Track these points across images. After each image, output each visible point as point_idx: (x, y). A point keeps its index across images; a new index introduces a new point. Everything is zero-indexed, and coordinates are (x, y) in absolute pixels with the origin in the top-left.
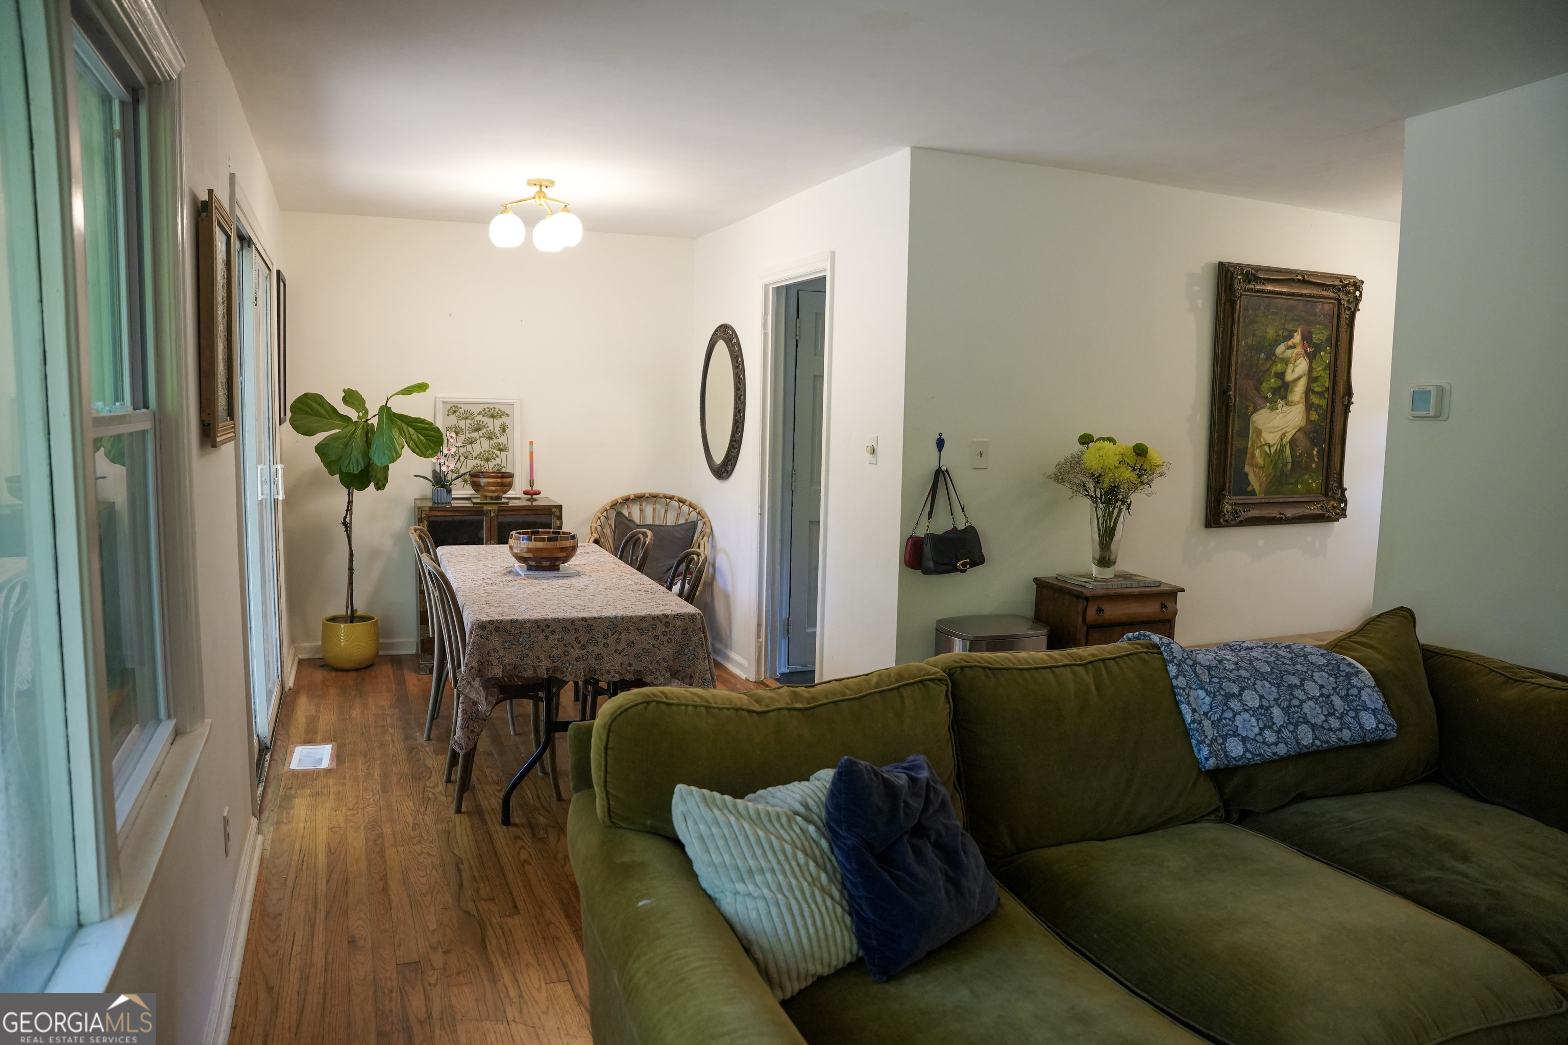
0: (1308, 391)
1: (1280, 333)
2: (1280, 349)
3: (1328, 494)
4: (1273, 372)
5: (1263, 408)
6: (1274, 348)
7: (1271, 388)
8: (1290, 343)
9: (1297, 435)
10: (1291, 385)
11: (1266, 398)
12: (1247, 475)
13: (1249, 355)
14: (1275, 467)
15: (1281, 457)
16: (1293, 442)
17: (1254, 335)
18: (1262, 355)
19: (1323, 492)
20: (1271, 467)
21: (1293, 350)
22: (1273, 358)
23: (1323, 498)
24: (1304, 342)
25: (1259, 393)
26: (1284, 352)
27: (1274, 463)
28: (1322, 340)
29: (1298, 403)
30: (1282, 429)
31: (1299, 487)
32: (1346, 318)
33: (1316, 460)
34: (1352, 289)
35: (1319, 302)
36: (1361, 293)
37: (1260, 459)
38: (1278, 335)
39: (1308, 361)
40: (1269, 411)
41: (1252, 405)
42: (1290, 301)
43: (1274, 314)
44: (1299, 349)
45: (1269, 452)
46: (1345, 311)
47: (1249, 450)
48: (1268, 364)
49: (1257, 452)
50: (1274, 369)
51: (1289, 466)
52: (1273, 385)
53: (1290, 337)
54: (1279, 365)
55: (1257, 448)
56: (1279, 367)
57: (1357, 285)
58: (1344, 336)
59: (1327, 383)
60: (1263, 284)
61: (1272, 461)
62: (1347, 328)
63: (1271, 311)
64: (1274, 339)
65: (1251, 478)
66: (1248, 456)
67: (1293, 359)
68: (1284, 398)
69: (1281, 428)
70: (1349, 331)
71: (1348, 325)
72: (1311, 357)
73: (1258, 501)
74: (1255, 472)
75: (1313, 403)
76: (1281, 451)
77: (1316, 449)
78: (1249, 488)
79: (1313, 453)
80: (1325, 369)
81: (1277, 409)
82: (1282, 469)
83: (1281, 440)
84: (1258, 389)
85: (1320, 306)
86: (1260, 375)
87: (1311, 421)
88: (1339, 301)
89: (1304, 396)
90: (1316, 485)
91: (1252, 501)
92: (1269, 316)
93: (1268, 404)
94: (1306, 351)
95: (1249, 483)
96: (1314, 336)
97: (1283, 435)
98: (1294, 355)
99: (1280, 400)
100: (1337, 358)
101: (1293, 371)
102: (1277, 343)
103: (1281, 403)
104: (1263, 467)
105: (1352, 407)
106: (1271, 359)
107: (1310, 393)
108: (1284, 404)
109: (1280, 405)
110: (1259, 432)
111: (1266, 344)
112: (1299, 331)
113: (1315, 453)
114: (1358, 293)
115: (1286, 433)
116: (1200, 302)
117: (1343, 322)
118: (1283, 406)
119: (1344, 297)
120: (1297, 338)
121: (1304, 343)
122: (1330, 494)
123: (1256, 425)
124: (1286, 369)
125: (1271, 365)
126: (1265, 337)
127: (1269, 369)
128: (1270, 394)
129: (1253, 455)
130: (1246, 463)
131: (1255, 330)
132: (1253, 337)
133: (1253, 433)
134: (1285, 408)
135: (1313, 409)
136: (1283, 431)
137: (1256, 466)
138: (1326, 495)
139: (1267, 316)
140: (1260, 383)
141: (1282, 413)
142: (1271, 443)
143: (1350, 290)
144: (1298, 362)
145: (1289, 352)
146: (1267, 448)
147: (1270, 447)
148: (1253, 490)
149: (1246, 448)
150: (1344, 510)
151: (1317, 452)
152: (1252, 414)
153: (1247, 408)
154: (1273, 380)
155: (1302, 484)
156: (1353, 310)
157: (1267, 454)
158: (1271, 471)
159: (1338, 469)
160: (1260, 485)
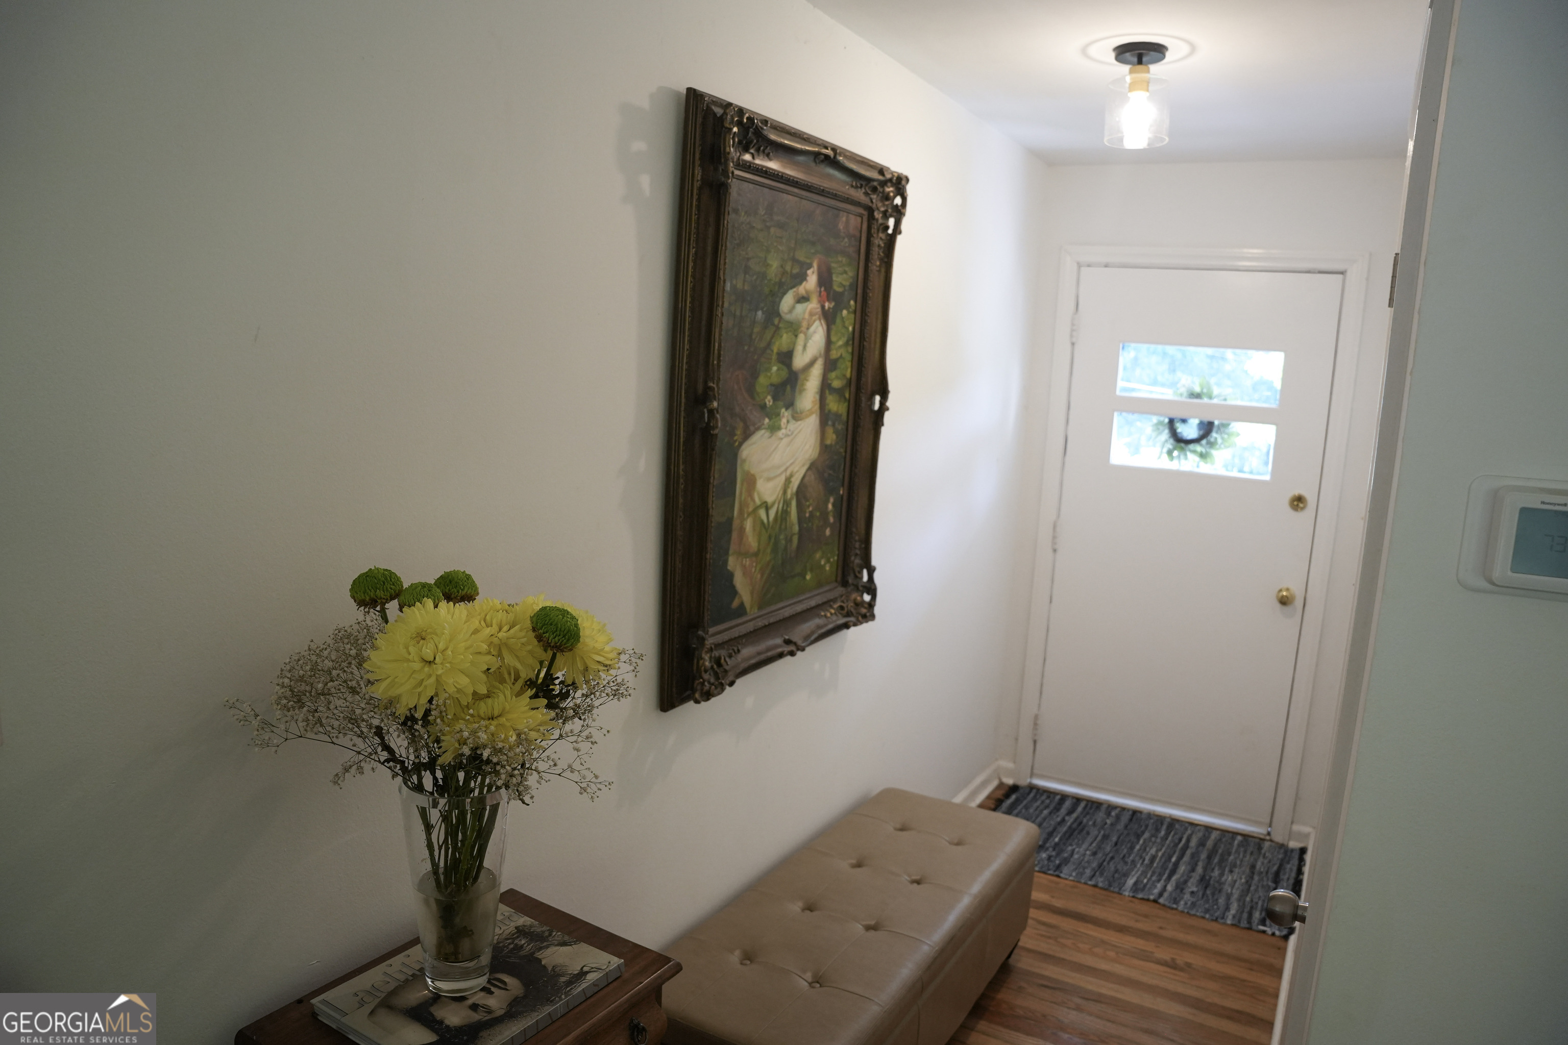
0: (825, 387)
1: (788, 268)
2: (787, 301)
3: (847, 582)
4: (775, 350)
5: (758, 429)
6: (777, 300)
7: (772, 385)
8: (801, 289)
9: (807, 479)
10: (801, 377)
11: (763, 407)
12: (731, 576)
13: (738, 313)
14: (775, 550)
15: (783, 527)
16: (801, 492)
17: (747, 270)
18: (760, 313)
19: (839, 579)
20: (769, 550)
21: (805, 305)
22: (776, 321)
23: (841, 590)
24: (820, 287)
25: (753, 397)
26: (792, 309)
27: (773, 540)
28: (844, 286)
29: (811, 413)
30: (786, 470)
31: (808, 577)
32: (879, 246)
33: (831, 520)
34: (890, 189)
35: (844, 210)
36: (904, 199)
37: (752, 540)
38: (784, 273)
39: (825, 327)
40: (767, 434)
41: (741, 425)
42: (804, 202)
43: (781, 226)
44: (813, 305)
45: (765, 521)
46: (878, 230)
47: (736, 523)
48: (768, 335)
49: (748, 525)
50: (777, 343)
51: (795, 540)
52: (775, 380)
53: (802, 278)
54: (785, 336)
55: (749, 515)
56: (784, 341)
57: (900, 183)
58: (876, 281)
59: (849, 370)
60: (768, 155)
61: (770, 537)
62: (880, 266)
63: (776, 218)
64: (777, 280)
65: (739, 581)
66: (735, 535)
67: (804, 324)
68: (790, 405)
69: (783, 469)
70: (883, 270)
71: (881, 260)
72: (829, 318)
73: (750, 627)
74: (744, 567)
75: (829, 411)
76: (784, 514)
77: (832, 500)
78: (735, 604)
79: (827, 507)
80: (846, 344)
81: (779, 428)
82: (786, 549)
83: (785, 492)
84: (751, 390)
85: (844, 219)
86: (756, 357)
87: (826, 446)
88: (870, 211)
89: (818, 397)
90: (831, 567)
91: (743, 630)
92: (772, 230)
93: (767, 420)
94: (823, 307)
95: (734, 592)
96: (834, 278)
97: (788, 481)
98: (807, 316)
99: (783, 410)
100: (866, 321)
101: (805, 347)
102: (781, 288)
103: (786, 414)
104: (756, 554)
105: (887, 416)
106: (773, 324)
107: (827, 392)
108: (790, 418)
109: (784, 421)
110: (751, 481)
111: (766, 290)
112: (815, 265)
113: (830, 506)
114: (898, 201)
115: (791, 476)
116: (645, 181)
117: (877, 253)
118: (788, 422)
119: (880, 204)
120: (812, 280)
121: (820, 292)
122: (850, 581)
123: (746, 468)
124: (794, 344)
125: (772, 338)
126: (763, 276)
127: (769, 344)
128: (769, 397)
129: (742, 530)
130: (731, 552)
131: (748, 259)
132: (746, 273)
133: (742, 484)
134: (793, 425)
135: (830, 423)
136: (788, 473)
137: (746, 554)
138: (845, 584)
139: (768, 228)
140: (755, 375)
141: (787, 435)
142: (770, 500)
143: (889, 193)
144: (812, 329)
145: (800, 308)
146: (762, 513)
147: (767, 509)
148: (742, 605)
149: (730, 520)
150: (871, 605)
151: (834, 505)
152: (741, 444)
153: (733, 434)
154: (775, 368)
155: (811, 570)
156: (890, 231)
157: (762, 523)
158: (768, 558)
159: (863, 532)
160: (752, 593)
